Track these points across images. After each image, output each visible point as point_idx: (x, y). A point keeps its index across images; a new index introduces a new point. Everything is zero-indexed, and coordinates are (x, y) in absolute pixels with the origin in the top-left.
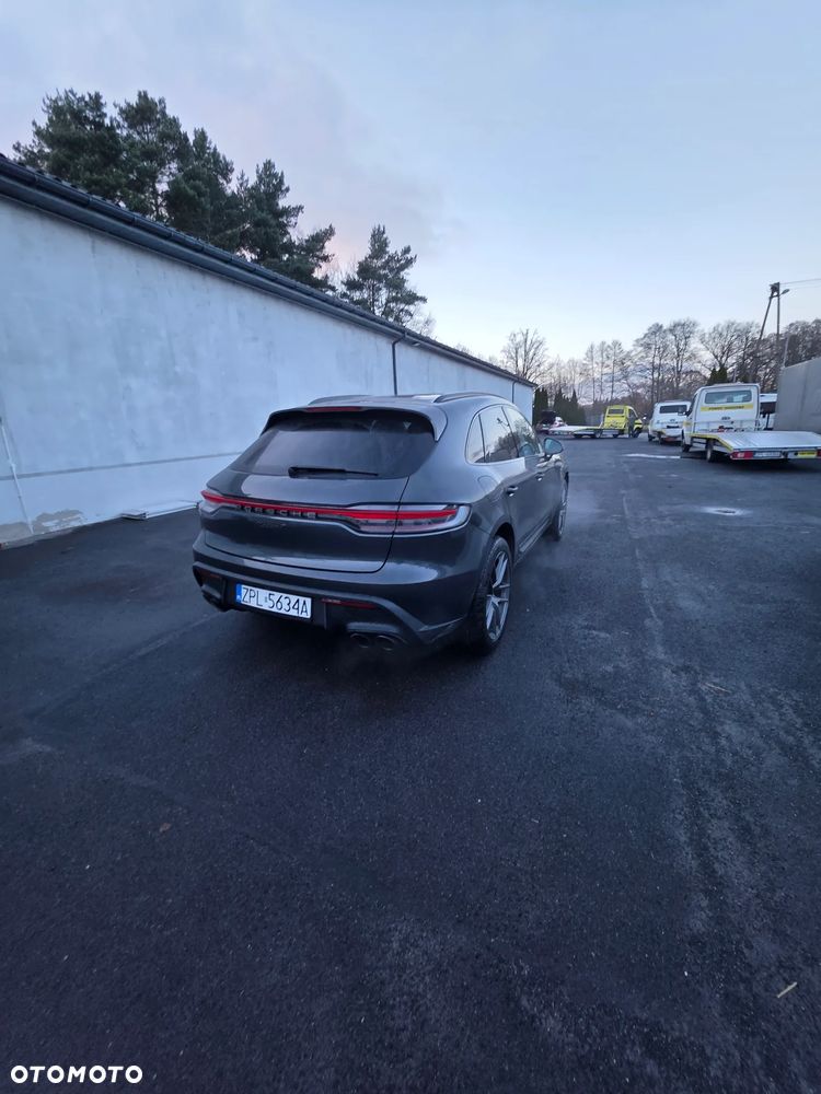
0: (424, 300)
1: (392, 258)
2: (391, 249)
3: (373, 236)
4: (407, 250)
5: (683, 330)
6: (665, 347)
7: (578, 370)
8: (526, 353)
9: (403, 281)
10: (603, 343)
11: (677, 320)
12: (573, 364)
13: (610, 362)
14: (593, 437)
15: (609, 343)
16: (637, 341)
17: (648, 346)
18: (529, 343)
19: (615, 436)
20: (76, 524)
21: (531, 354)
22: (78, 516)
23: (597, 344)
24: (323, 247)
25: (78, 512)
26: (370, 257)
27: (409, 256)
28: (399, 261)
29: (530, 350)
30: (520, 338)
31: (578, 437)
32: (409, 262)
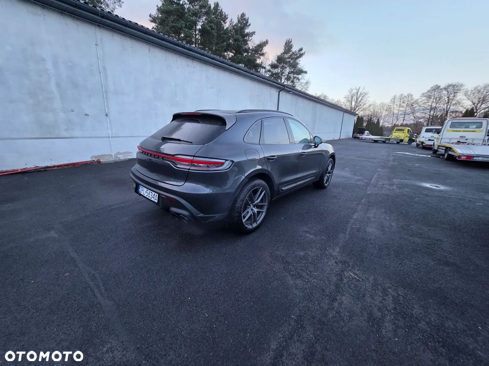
0: (306, 72)
1: (293, 53)
2: (294, 49)
3: (286, 44)
4: (301, 50)
5: (454, 89)
6: (440, 98)
7: (385, 108)
8: (357, 99)
9: (297, 64)
10: (402, 95)
11: (450, 83)
12: (383, 105)
13: (405, 105)
14: (384, 142)
15: (406, 94)
16: (423, 94)
17: (430, 97)
18: (359, 93)
19: (398, 143)
20: (130, 157)
21: (359, 99)
22: (131, 154)
23: (398, 95)
24: (262, 49)
25: (131, 153)
26: (284, 53)
27: (302, 52)
28: (296, 55)
29: (359, 97)
30: (354, 91)
31: (376, 141)
32: (301, 55)
